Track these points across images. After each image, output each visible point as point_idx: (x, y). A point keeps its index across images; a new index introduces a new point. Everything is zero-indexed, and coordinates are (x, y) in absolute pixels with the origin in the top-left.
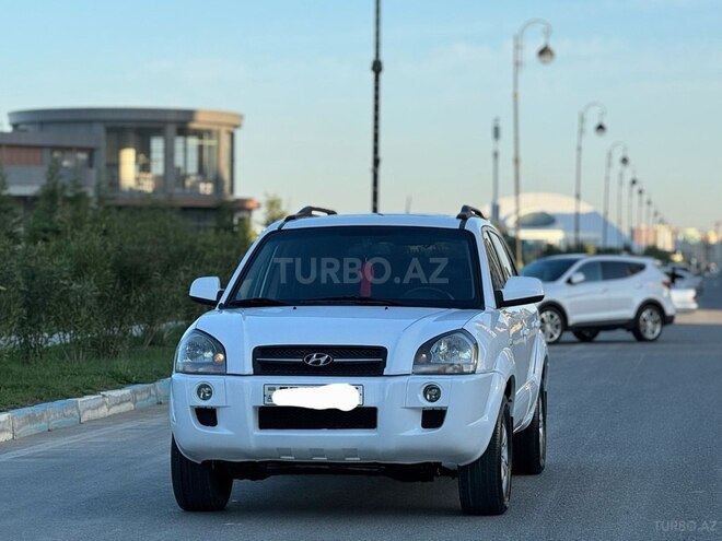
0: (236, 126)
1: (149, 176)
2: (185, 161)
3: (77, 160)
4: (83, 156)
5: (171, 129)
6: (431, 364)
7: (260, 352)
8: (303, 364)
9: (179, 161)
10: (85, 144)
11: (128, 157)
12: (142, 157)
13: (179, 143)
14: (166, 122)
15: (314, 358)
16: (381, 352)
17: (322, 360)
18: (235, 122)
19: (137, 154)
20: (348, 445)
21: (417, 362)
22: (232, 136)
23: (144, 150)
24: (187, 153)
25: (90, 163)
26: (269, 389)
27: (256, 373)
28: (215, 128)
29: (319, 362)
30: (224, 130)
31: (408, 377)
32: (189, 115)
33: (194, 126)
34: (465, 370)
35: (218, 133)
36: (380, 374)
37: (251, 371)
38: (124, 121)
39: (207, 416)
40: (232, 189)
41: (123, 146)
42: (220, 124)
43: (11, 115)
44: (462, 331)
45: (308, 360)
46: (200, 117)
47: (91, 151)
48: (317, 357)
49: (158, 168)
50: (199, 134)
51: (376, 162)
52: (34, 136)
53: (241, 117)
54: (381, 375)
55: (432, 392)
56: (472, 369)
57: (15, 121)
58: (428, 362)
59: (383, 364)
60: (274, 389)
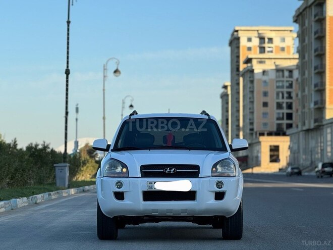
7: (143, 167)
8: (163, 172)
15: (168, 170)
16: (197, 167)
17: (172, 170)
20: (184, 208)
21: (212, 171)
26: (149, 183)
27: (142, 177)
29: (171, 171)
31: (209, 178)
34: (231, 175)
36: (197, 176)
37: (140, 175)
39: (120, 196)
44: (229, 159)
45: (166, 170)
48: (170, 169)
51: (67, 113)
54: (198, 177)
55: (220, 185)
56: (234, 175)
59: (198, 172)
60: (152, 183)
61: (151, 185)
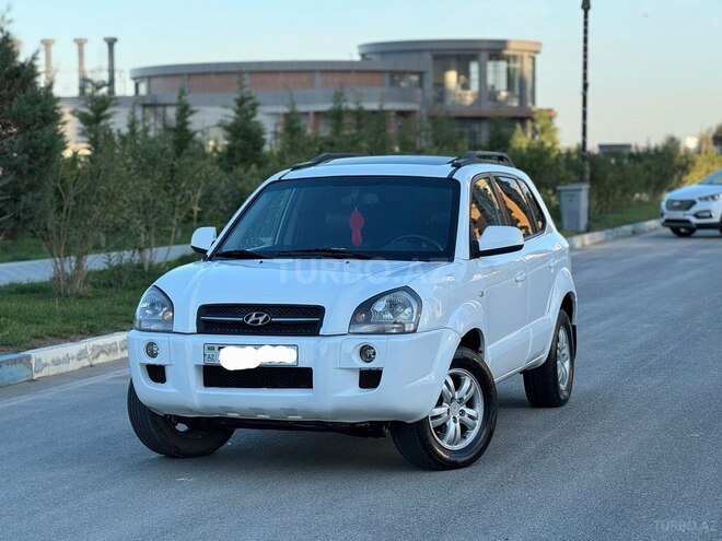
0: (537, 52)
1: (469, 92)
2: (496, 80)
3: (410, 81)
4: (415, 78)
5: (484, 55)
6: (370, 323)
7: (205, 310)
8: (242, 323)
9: (490, 80)
10: (415, 68)
11: (452, 77)
12: (462, 78)
13: (490, 66)
14: (479, 50)
15: (253, 318)
16: (318, 311)
17: (261, 319)
18: (536, 49)
19: (459, 75)
20: (287, 405)
21: (354, 321)
22: (534, 59)
23: (464, 72)
24: (497, 74)
25: (420, 84)
26: (209, 348)
27: (200, 332)
28: (518, 53)
29: (258, 321)
30: (526, 55)
31: (344, 337)
32: (503, 44)
33: (507, 53)
34: (407, 329)
35: (522, 57)
36: (316, 334)
37: (195, 330)
38: (448, 50)
39: (157, 373)
40: (534, 102)
41: (447, 68)
42: (523, 51)
43: (360, 47)
44: (406, 289)
45: (248, 318)
46: (512, 46)
47: (421, 74)
48: (256, 316)
49: (475, 86)
50: (508, 59)
51: (585, 86)
52: (377, 63)
53: (539, 44)
54: (318, 335)
55: (366, 352)
56: (412, 329)
57: (363, 51)
58: (367, 321)
59: (319, 324)
60: (213, 349)
61: (211, 353)
